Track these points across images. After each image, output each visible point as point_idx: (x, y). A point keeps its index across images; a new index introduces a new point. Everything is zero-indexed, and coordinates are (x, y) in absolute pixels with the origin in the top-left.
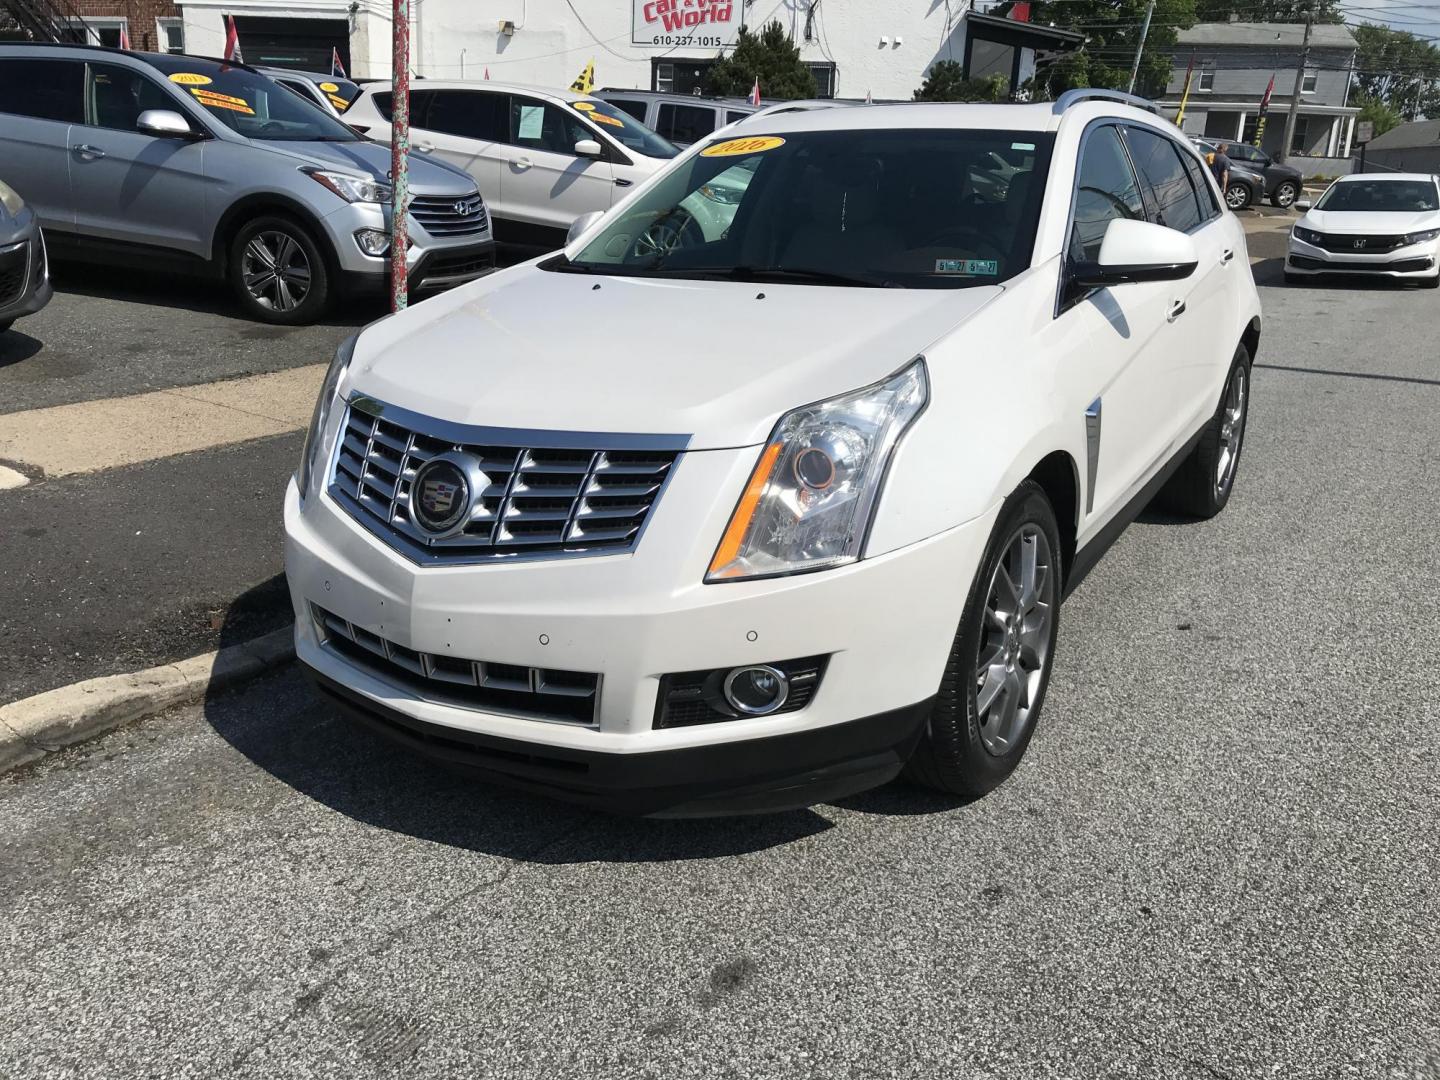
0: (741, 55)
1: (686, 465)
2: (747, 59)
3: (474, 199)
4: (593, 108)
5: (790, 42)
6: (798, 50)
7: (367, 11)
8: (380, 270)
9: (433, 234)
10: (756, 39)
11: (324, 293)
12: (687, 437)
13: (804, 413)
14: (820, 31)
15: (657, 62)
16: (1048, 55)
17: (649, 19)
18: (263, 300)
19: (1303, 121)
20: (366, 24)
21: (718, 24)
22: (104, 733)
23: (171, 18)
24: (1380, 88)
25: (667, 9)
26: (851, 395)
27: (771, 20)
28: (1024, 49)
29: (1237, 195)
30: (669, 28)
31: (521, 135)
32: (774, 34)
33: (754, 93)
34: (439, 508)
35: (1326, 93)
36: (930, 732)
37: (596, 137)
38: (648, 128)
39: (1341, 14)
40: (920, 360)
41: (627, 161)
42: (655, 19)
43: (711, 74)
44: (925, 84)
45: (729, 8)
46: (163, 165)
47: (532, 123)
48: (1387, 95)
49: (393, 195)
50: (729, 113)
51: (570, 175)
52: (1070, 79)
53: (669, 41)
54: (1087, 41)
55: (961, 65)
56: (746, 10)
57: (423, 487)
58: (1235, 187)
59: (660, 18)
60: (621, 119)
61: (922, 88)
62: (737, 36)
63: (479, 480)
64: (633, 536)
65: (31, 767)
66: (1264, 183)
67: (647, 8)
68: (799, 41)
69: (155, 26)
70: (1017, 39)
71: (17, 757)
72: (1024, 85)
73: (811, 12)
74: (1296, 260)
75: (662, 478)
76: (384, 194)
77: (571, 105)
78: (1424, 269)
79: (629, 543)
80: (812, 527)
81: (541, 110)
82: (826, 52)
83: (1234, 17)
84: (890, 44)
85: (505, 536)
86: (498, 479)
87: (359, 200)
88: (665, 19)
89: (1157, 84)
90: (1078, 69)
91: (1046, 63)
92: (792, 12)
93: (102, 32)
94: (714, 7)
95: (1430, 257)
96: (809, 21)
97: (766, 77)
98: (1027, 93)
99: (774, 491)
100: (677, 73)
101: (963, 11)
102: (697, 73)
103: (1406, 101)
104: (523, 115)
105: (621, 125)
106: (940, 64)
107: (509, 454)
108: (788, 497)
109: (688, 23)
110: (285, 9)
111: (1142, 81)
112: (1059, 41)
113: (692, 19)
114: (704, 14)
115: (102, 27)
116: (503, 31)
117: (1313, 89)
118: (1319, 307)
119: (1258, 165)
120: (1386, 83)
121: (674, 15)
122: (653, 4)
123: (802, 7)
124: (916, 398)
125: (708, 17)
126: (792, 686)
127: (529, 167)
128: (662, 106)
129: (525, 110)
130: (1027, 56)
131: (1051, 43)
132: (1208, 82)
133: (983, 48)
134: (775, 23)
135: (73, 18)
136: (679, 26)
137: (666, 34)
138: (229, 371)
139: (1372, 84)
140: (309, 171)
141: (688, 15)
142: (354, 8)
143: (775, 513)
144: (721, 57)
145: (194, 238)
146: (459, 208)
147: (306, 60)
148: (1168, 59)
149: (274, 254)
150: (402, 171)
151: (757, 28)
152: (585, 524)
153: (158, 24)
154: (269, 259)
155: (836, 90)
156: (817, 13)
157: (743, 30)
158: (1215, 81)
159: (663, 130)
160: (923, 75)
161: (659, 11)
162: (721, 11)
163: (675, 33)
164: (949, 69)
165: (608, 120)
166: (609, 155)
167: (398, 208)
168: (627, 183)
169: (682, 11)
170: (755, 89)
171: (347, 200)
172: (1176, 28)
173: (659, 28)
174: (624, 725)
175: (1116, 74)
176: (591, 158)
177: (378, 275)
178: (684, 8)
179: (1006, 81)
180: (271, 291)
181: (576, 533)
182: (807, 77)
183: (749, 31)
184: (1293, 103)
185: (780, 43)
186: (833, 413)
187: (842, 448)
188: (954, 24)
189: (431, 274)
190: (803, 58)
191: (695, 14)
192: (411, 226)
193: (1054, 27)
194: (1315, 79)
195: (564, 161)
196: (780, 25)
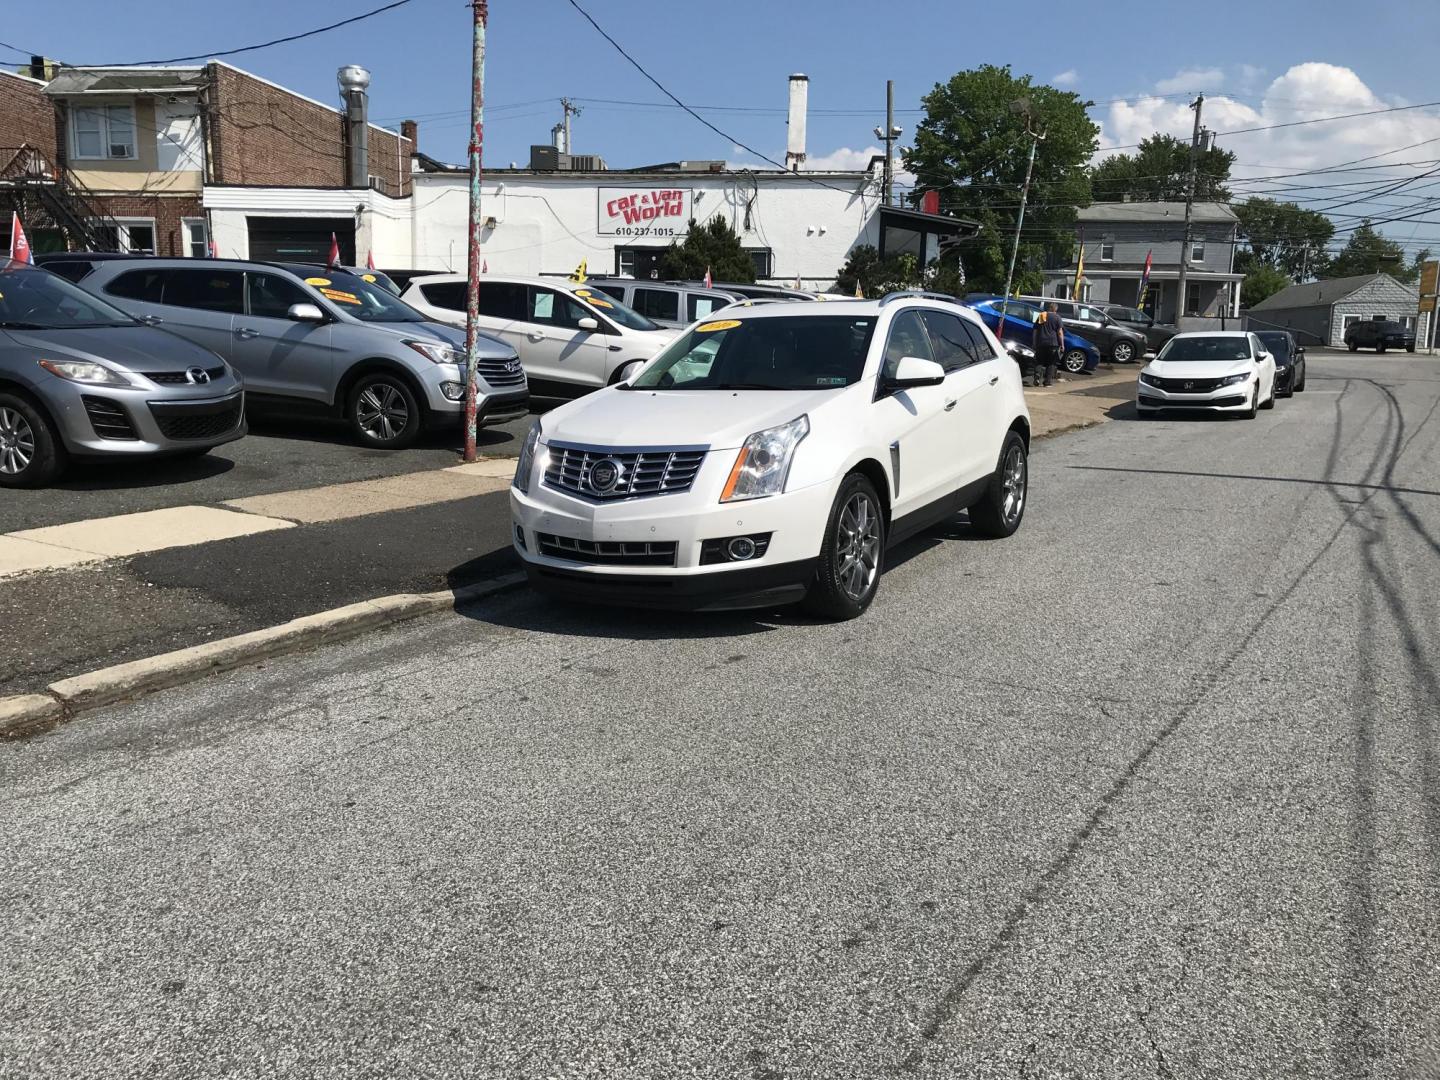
0: (691, 243)
1: (709, 457)
2: (696, 246)
3: (515, 360)
4: (590, 294)
5: (732, 232)
6: (740, 238)
7: (371, 211)
8: (458, 409)
9: (492, 385)
10: (704, 230)
11: (416, 426)
12: (709, 446)
13: (758, 435)
14: (758, 224)
15: (618, 249)
16: (951, 239)
17: (611, 214)
18: (370, 433)
19: (1195, 286)
20: (370, 220)
21: (670, 217)
22: (413, 617)
23: (195, 218)
24: (1272, 255)
25: (627, 206)
26: (776, 429)
27: (716, 214)
28: (929, 235)
29: (1124, 351)
30: (629, 221)
31: (536, 315)
32: (718, 226)
33: (707, 278)
34: (604, 480)
35: (1212, 263)
36: (818, 578)
37: (593, 315)
38: (626, 306)
39: (1229, 191)
40: (806, 415)
41: (617, 333)
42: (617, 214)
43: (666, 259)
44: (847, 264)
45: (680, 204)
46: (304, 341)
47: (544, 306)
48: (1278, 260)
49: (467, 357)
50: (689, 295)
51: (573, 345)
52: (985, 251)
53: (629, 232)
54: (980, 227)
55: (877, 248)
56: (694, 206)
57: (595, 473)
58: (1122, 344)
59: (622, 213)
60: (609, 302)
61: (845, 268)
62: (688, 228)
63: (620, 468)
64: (688, 486)
65: (387, 626)
66: (1146, 340)
67: (610, 205)
68: (740, 231)
69: (180, 224)
70: (921, 226)
71: (381, 621)
72: (930, 263)
73: (749, 207)
74: (1143, 399)
75: (699, 463)
76: (461, 357)
77: (574, 292)
78: (1240, 404)
79: (687, 488)
80: (763, 482)
81: (551, 296)
82: (763, 240)
83: (1127, 197)
84: (817, 232)
85: (633, 490)
86: (629, 467)
87: (442, 362)
88: (626, 213)
89: (1063, 256)
90: (991, 243)
91: (950, 245)
92: (732, 208)
93: (131, 229)
94: (667, 204)
95: (1243, 395)
96: (747, 214)
97: (714, 261)
98: (933, 270)
99: (746, 469)
100: (635, 258)
101: (876, 205)
102: (654, 258)
103: (1297, 266)
104: (537, 300)
105: (611, 307)
106: (859, 248)
107: (633, 457)
108: (752, 471)
109: (645, 217)
110: (300, 210)
111: (1050, 252)
112: (958, 227)
113: (648, 214)
114: (658, 210)
115: (133, 225)
116: (487, 224)
117: (1202, 259)
118: (1151, 433)
119: (1142, 325)
120: (1277, 250)
121: (634, 211)
122: (614, 202)
123: (741, 203)
124: (804, 430)
125: (662, 212)
126: (757, 547)
127: (543, 338)
128: (637, 290)
129: (539, 296)
130: (932, 240)
131: (952, 229)
132: (1108, 254)
133: (896, 234)
134: (719, 216)
135: (106, 218)
136: (637, 219)
137: (626, 226)
138: (367, 475)
139: (1264, 251)
140: (408, 343)
141: (645, 211)
142: (360, 209)
143: (747, 477)
144: (674, 246)
145: (321, 390)
146: (508, 367)
147: (317, 251)
148: (1071, 234)
149: (380, 400)
150: (474, 342)
151: (704, 220)
152: (667, 483)
153: (183, 223)
154: (376, 403)
155: (772, 271)
156: (754, 207)
157: (692, 223)
158: (1115, 253)
159: (637, 307)
160: (846, 257)
161: (620, 207)
162: (673, 207)
163: (634, 225)
164: (867, 252)
165: (602, 304)
166: (604, 328)
167: (472, 367)
168: (617, 349)
169: (640, 207)
170: (708, 275)
171: (435, 362)
172: (1076, 207)
173: (620, 222)
174: (687, 564)
175: (1026, 247)
176: (590, 331)
177: (454, 412)
178: (642, 204)
179: (915, 261)
180: (377, 426)
181: (664, 486)
182: (747, 261)
183: (697, 223)
184: (1182, 271)
185: (723, 233)
186: (769, 436)
187: (774, 449)
188: (869, 215)
189: (490, 413)
190: (743, 244)
191: (651, 209)
192: (479, 380)
193: (953, 217)
194: (1202, 250)
195: (569, 334)
196: (724, 219)
